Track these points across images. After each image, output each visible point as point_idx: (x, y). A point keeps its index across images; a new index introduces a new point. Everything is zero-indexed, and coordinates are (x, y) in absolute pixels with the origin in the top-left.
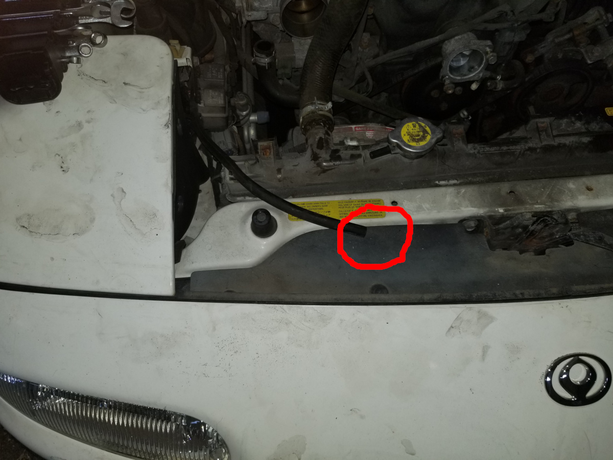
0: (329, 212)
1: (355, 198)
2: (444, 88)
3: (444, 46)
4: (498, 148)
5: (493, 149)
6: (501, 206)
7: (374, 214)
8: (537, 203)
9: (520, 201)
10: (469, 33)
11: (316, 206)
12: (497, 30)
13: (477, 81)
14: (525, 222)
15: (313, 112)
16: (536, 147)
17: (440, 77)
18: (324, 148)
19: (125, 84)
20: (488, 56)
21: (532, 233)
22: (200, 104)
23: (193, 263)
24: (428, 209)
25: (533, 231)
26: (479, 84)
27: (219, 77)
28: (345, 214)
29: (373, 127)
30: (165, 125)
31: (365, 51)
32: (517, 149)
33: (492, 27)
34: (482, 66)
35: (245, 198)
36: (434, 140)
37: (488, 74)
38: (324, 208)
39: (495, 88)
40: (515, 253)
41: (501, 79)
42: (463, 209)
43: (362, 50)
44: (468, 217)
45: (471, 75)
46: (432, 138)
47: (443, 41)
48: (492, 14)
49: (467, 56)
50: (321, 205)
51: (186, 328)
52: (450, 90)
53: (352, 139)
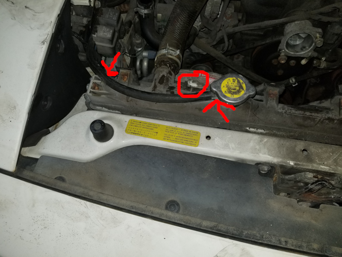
0: (157, 133)
1: (180, 127)
2: (279, 58)
3: (286, 27)
4: (302, 112)
5: (298, 113)
6: (293, 160)
7: (190, 143)
8: (324, 164)
9: (309, 159)
10: (307, 20)
11: (149, 126)
12: (329, 23)
13: (306, 58)
14: (306, 179)
15: (164, 55)
16: (335, 118)
17: (278, 50)
18: (164, 84)
19: (26, 7)
20: (317, 40)
21: (311, 191)
22: (94, 35)
23: (44, 148)
24: (233, 149)
25: (311, 189)
26: (307, 61)
27: (114, 19)
28: (168, 137)
29: (215, 76)
30: (42, 42)
31: (228, 20)
32: (318, 117)
33: (325, 19)
34: (312, 47)
35: (102, 108)
36: (246, 96)
37: (316, 54)
38: (154, 129)
39: (319, 66)
40: (294, 201)
41: (325, 60)
42: (261, 155)
43: (226, 20)
44: (263, 162)
45: (302, 53)
46: (245, 94)
47: (286, 23)
48: (327, 8)
49: (303, 38)
50: (153, 126)
51: (14, 199)
52: (283, 60)
53: (193, 82)
